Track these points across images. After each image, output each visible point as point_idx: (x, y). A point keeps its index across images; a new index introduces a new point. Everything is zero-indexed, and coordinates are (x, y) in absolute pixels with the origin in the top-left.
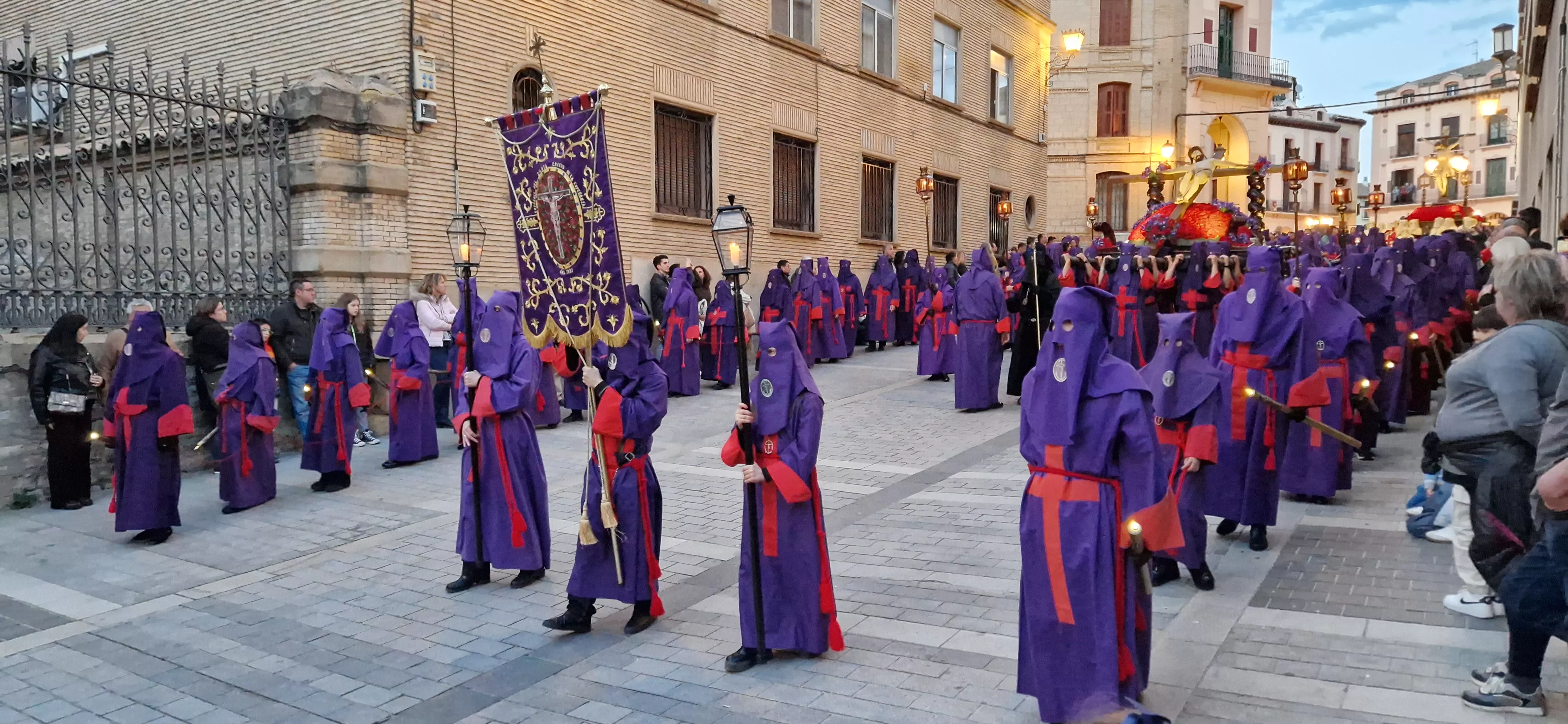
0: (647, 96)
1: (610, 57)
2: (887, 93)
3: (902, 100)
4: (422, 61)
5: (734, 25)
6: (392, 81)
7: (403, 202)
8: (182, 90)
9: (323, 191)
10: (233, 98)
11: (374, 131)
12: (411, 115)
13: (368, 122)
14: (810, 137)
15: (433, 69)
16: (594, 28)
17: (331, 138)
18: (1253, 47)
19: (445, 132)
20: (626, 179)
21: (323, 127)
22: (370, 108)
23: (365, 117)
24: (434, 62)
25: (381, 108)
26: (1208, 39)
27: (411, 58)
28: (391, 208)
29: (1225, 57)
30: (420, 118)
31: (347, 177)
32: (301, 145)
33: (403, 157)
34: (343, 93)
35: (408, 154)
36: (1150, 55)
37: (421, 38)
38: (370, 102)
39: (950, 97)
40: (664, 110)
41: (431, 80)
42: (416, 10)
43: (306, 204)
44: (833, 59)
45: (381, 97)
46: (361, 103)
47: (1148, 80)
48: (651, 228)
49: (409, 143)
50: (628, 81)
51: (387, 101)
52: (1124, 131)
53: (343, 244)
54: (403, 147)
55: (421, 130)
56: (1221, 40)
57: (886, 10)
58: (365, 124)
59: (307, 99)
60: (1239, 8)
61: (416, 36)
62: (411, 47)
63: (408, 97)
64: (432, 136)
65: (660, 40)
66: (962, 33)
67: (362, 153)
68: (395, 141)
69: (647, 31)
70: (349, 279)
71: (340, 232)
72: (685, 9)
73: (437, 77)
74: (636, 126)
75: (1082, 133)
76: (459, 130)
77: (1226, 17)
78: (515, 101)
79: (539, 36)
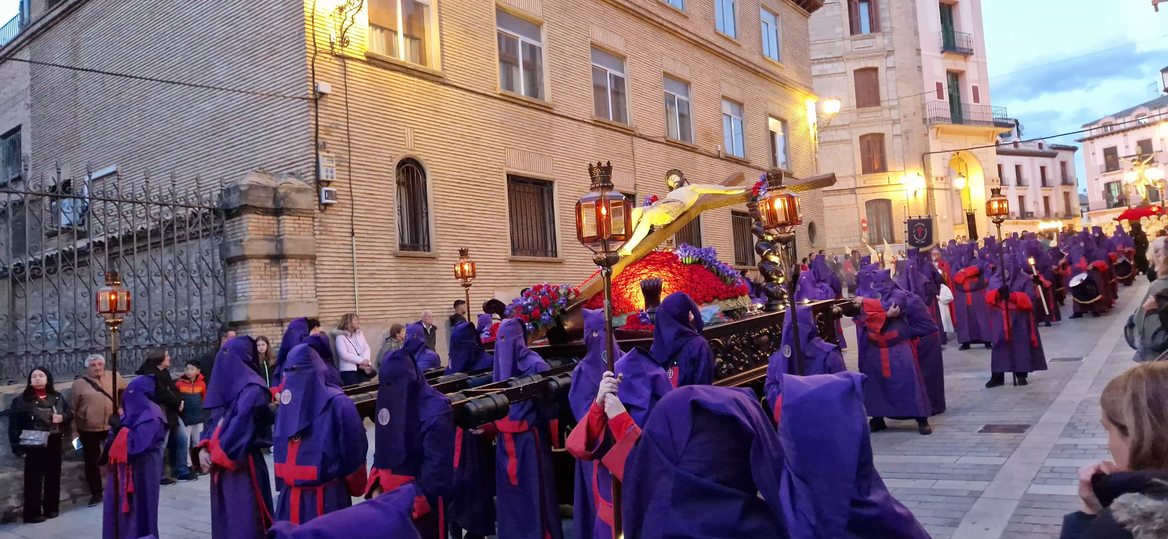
0: (501, 171)
1: (471, 145)
2: (689, 154)
3: (701, 159)
4: (325, 159)
5: (566, 115)
6: (303, 176)
7: (313, 264)
8: (144, 194)
9: (250, 261)
10: (183, 197)
11: (289, 213)
12: (317, 199)
13: (285, 206)
14: (632, 191)
15: (334, 165)
16: (457, 125)
17: (257, 221)
18: (976, 99)
19: (344, 209)
20: (489, 233)
21: (250, 213)
22: (285, 196)
23: (282, 203)
24: (334, 159)
25: (294, 196)
26: (940, 96)
27: (317, 158)
28: (303, 268)
29: (956, 110)
30: (324, 201)
31: (270, 248)
32: (235, 227)
33: (312, 230)
34: (265, 188)
35: (316, 228)
36: (897, 111)
37: (324, 143)
38: (285, 192)
39: (738, 154)
40: (514, 180)
41: (332, 172)
42: (319, 123)
43: (239, 271)
44: (645, 133)
45: (294, 188)
46: (279, 193)
47: (897, 130)
48: (508, 268)
49: (316, 220)
50: (486, 161)
51: (299, 190)
52: (883, 169)
53: (266, 298)
54: (311, 222)
55: (325, 209)
56: (951, 96)
57: (683, 95)
58: (282, 209)
59: (238, 194)
60: (962, 72)
61: (320, 142)
62: (317, 149)
63: (314, 185)
64: (334, 213)
65: (509, 130)
66: (745, 107)
67: (280, 230)
68: (307, 219)
69: (499, 124)
70: (270, 325)
71: (265, 289)
72: (527, 107)
73: (337, 170)
74: (493, 193)
75: (850, 172)
76: (354, 207)
77: (952, 80)
78: (398, 183)
79: (415, 134)
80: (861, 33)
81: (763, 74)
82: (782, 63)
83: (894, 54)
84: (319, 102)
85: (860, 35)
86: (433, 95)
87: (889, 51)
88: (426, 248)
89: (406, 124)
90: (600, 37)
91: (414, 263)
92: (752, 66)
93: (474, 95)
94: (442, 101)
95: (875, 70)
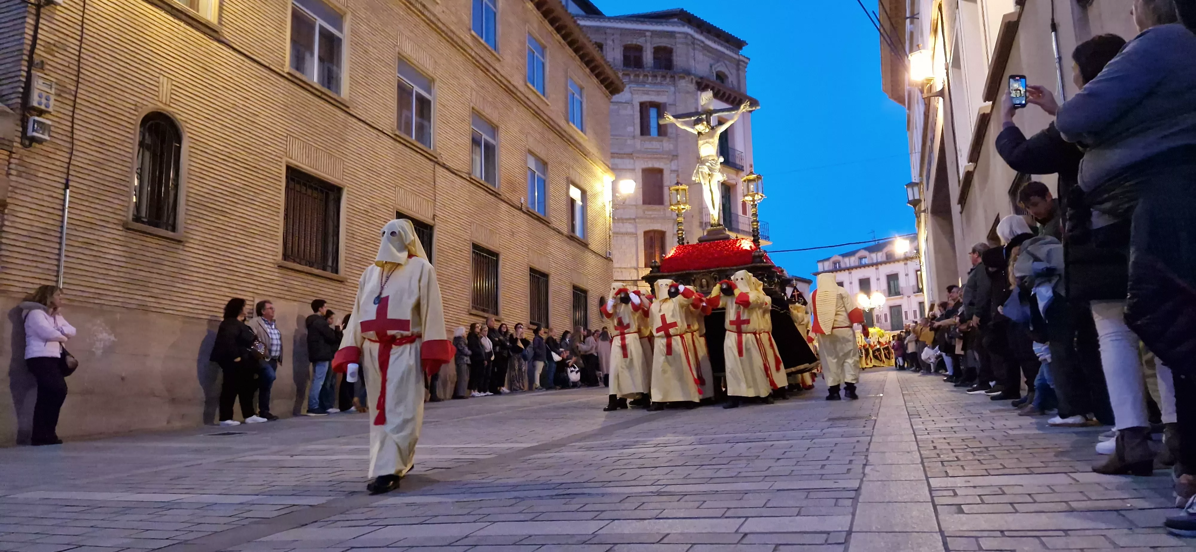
0: (279, 159)
2: (492, 198)
3: (504, 206)
4: (41, 81)
5: (364, 120)
6: (5, 98)
12: (20, 129)
14: (429, 221)
15: (53, 91)
16: (230, 92)
18: (745, 212)
19: (58, 152)
20: (254, 227)
24: (54, 85)
27: (29, 79)
30: (30, 133)
33: (6, 168)
35: (12, 166)
37: (42, 62)
39: (540, 210)
40: (295, 174)
42: (39, 36)
44: (449, 164)
48: (277, 274)
49: (14, 155)
54: (7, 157)
55: (30, 145)
57: (490, 137)
60: (734, 185)
61: (36, 58)
62: (30, 67)
64: (43, 153)
66: (548, 167)
68: (2, 151)
69: (282, 106)
72: (319, 97)
73: (55, 100)
74: (267, 183)
75: (634, 264)
76: (74, 152)
77: (726, 190)
78: (141, 144)
79: (173, 87)
80: (650, 135)
81: (567, 139)
82: (585, 134)
83: (677, 159)
84: (42, 10)
85: (649, 137)
86: (203, 49)
87: (674, 156)
88: (170, 228)
89: (162, 72)
90: (408, 49)
91: (151, 242)
92: (558, 128)
93: (255, 65)
94: (214, 59)
95: (660, 171)
